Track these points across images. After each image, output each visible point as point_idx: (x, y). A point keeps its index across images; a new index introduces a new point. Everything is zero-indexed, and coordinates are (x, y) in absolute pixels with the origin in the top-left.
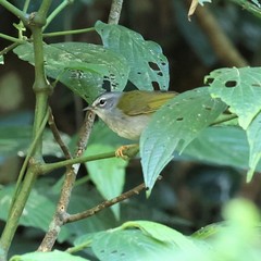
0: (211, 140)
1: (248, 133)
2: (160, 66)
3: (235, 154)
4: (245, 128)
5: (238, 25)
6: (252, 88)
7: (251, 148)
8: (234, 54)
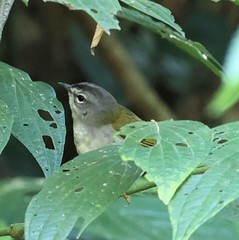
0: (123, 212)
1: (170, 209)
2: (53, 114)
3: (155, 232)
4: (166, 202)
5: (156, 59)
6: (175, 147)
7: (175, 231)
8: (151, 98)
